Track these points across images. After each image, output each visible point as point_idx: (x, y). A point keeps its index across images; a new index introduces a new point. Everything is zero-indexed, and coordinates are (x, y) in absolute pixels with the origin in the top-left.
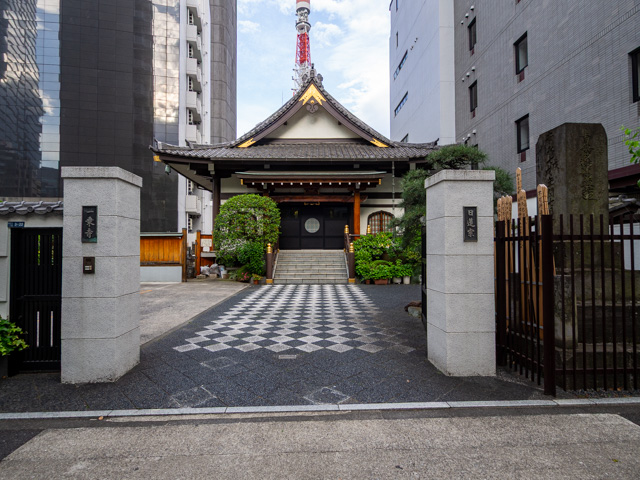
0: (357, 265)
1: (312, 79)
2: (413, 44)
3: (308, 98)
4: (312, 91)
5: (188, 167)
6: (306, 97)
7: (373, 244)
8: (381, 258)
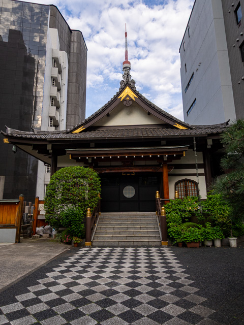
0: (169, 227)
1: (127, 82)
2: (198, 67)
3: (124, 96)
4: (128, 91)
5: (31, 148)
6: (123, 96)
7: (182, 207)
8: (190, 220)
